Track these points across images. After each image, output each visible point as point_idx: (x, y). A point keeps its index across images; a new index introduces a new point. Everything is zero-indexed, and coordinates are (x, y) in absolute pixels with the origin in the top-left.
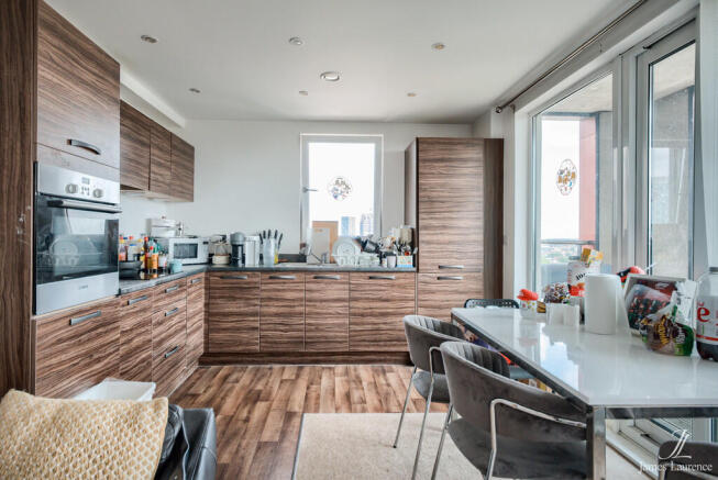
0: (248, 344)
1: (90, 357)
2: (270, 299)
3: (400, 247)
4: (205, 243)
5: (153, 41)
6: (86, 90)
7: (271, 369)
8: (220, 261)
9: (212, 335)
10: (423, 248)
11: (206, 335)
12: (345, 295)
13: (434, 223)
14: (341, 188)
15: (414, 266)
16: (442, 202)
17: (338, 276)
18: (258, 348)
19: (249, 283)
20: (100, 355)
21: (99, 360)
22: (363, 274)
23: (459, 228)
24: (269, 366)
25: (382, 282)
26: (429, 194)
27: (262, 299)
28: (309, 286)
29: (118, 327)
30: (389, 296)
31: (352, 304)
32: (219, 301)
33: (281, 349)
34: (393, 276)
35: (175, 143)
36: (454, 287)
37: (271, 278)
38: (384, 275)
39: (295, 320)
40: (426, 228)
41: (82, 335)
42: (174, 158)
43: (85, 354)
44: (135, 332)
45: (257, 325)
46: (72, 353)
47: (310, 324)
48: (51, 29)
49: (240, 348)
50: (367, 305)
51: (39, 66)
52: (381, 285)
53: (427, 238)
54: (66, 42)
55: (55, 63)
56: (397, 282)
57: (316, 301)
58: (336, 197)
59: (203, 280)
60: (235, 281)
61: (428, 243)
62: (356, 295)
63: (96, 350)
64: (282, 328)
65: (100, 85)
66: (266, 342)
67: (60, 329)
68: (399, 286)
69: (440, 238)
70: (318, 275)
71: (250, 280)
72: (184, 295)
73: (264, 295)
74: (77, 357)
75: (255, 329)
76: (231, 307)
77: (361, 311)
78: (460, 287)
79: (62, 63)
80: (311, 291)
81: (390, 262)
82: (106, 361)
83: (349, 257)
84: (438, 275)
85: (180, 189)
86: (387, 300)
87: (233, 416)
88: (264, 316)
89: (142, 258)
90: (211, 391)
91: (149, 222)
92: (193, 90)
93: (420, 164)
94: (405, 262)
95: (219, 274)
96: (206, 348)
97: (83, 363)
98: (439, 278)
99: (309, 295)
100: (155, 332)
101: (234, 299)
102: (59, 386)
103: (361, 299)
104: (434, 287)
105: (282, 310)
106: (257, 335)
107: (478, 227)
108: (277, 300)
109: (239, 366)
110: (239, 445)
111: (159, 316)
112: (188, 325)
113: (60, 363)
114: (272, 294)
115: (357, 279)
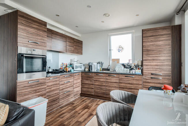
0: (91, 92)
1: (36, 91)
2: (96, 81)
3: (137, 67)
4: (84, 65)
5: (59, 16)
6: (34, 29)
7: (96, 100)
8: (87, 70)
9: (83, 89)
10: (144, 67)
11: (81, 89)
12: (118, 81)
13: (149, 58)
14: (120, 49)
15: (142, 73)
16: (153, 51)
17: (115, 75)
18: (93, 94)
19: (91, 76)
20: (39, 91)
21: (39, 92)
22: (123, 75)
23: (160, 60)
24: (96, 99)
25: (130, 78)
26: (147, 48)
27: (94, 81)
28: (107, 78)
29: (46, 85)
30: (132, 83)
31: (120, 84)
32: (84, 80)
33: (99, 95)
34: (134, 76)
35: (75, 40)
36: (159, 81)
37: (96, 75)
38: (130, 76)
39: (103, 87)
40: (146, 60)
41: (33, 86)
42: (75, 44)
43: (34, 90)
44: (52, 86)
45: (93, 87)
46: (29, 90)
47: (107, 89)
48: (23, 17)
49: (89, 93)
50: (124, 85)
51: (18, 25)
52: (129, 79)
53: (146, 64)
54: (27, 19)
55: (24, 24)
56: (135, 78)
57: (109, 82)
58: (119, 52)
59: (80, 75)
60: (88, 75)
61: (147, 65)
62: (121, 81)
63: (38, 89)
64: (99, 89)
65: (39, 28)
66: (96, 92)
67: (25, 84)
68: (136, 80)
69: (152, 64)
70: (109, 75)
71: (91, 75)
72: (73, 78)
73: (95, 79)
74: (31, 91)
75: (93, 88)
76: (87, 82)
77: (123, 87)
78: (161, 82)
79: (26, 24)
80: (107, 79)
81: (133, 72)
82: (42, 92)
83: (120, 69)
84: (151, 77)
85: (77, 52)
86: (131, 84)
87: (77, 112)
88: (95, 85)
89: (65, 69)
90: (78, 103)
91: (71, 60)
92: (76, 27)
93: (143, 38)
94: (138, 72)
95: (84, 73)
96: (81, 92)
97: (33, 92)
98: (151, 78)
99: (107, 80)
100: (60, 87)
101: (88, 80)
102: (25, 97)
103: (122, 83)
104: (149, 81)
105: (99, 84)
106: (93, 90)
107: (169, 60)
108: (98, 81)
109: (89, 98)
110: (72, 120)
111: (62, 83)
112: (74, 85)
113: (25, 92)
114: (97, 79)
115: (121, 77)
